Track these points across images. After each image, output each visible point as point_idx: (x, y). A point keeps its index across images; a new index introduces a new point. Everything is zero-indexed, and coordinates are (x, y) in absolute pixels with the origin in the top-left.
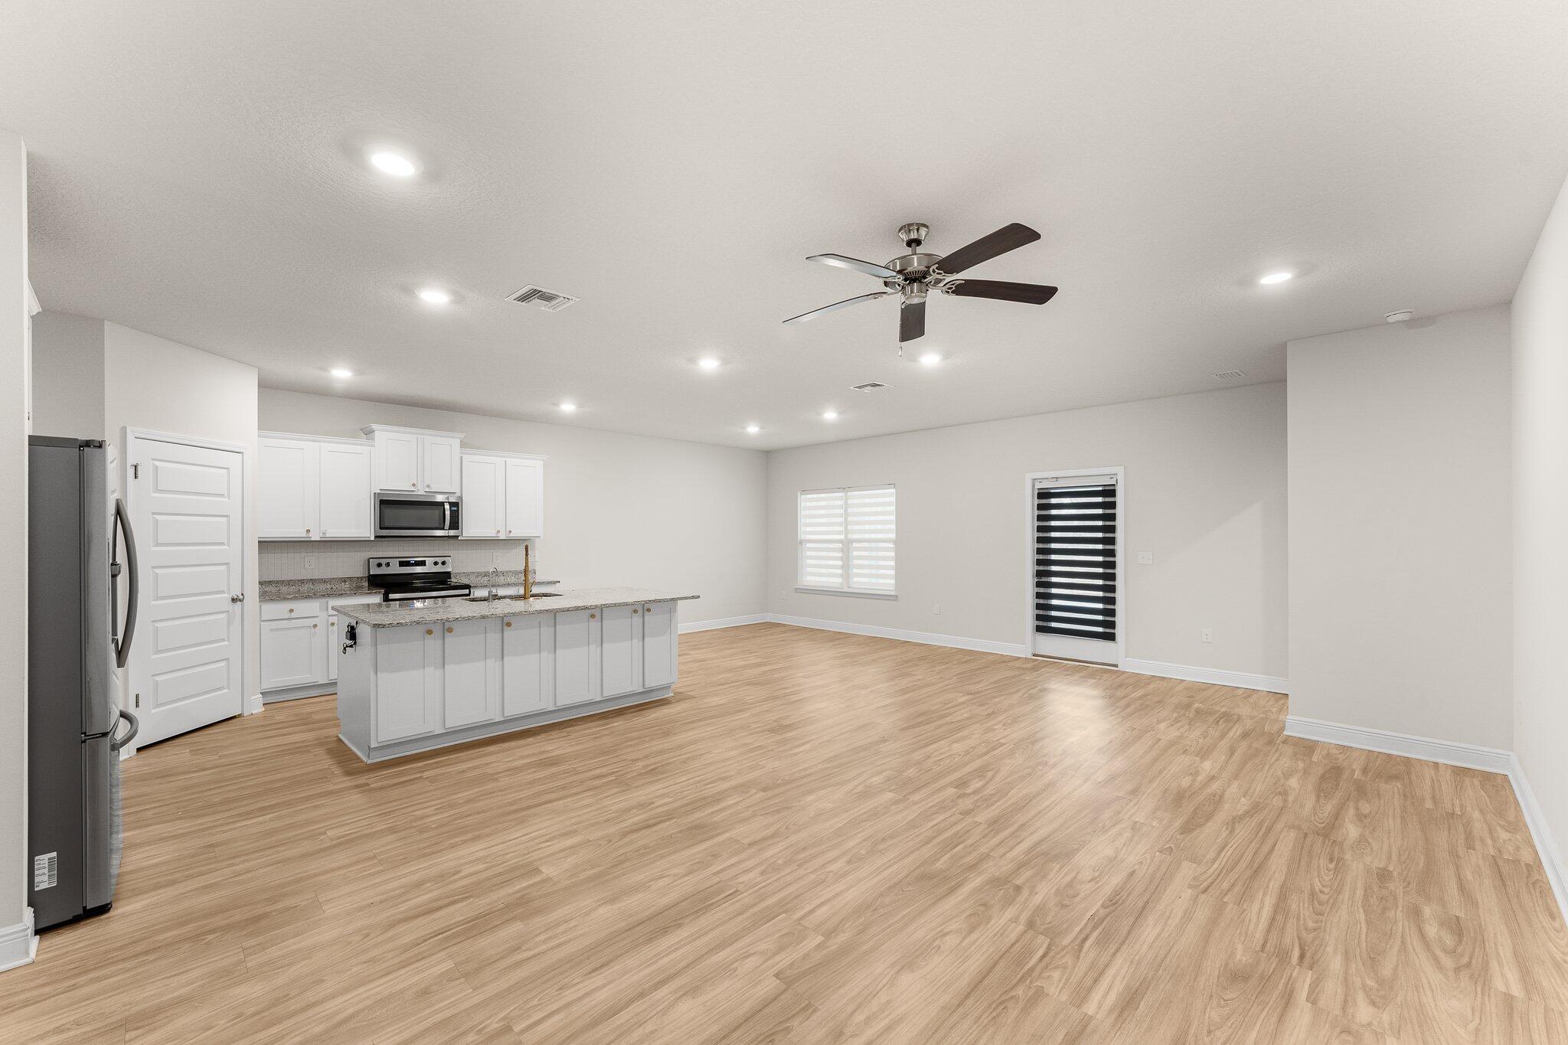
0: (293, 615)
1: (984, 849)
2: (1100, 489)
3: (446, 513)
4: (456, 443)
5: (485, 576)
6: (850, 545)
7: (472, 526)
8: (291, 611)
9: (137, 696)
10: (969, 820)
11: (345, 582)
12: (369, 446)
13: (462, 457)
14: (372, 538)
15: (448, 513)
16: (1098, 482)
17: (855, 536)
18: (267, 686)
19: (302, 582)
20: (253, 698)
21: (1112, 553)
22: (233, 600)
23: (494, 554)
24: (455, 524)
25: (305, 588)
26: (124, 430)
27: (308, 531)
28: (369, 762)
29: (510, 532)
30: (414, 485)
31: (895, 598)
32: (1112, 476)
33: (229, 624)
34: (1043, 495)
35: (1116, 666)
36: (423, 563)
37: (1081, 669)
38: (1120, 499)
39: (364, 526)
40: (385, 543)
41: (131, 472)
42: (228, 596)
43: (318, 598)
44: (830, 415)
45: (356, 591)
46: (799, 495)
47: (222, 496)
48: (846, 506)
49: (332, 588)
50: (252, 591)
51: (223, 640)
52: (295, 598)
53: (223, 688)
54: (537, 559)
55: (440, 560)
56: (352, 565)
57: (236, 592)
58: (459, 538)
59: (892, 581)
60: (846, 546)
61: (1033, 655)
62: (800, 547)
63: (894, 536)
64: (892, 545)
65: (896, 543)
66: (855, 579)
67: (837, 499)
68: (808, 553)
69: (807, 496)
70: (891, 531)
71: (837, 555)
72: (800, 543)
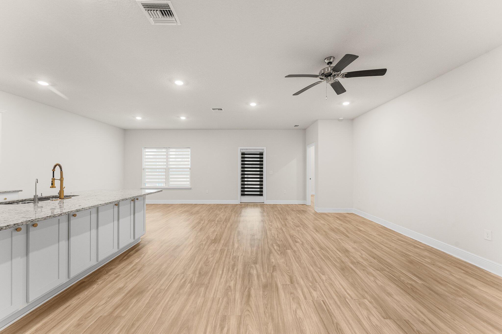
2: (259, 153)
6: (169, 170)
16: (258, 151)
17: (171, 166)
21: (262, 171)
31: (190, 189)
32: (262, 149)
34: (243, 154)
35: (264, 203)
37: (255, 205)
38: (264, 156)
44: (183, 118)
46: (143, 149)
48: (167, 155)
59: (189, 183)
60: (167, 170)
61: (241, 203)
62: (143, 171)
63: (189, 166)
64: (189, 170)
65: (190, 169)
66: (171, 183)
67: (163, 152)
68: (147, 174)
69: (147, 150)
70: (188, 165)
71: (163, 174)
72: (143, 169)
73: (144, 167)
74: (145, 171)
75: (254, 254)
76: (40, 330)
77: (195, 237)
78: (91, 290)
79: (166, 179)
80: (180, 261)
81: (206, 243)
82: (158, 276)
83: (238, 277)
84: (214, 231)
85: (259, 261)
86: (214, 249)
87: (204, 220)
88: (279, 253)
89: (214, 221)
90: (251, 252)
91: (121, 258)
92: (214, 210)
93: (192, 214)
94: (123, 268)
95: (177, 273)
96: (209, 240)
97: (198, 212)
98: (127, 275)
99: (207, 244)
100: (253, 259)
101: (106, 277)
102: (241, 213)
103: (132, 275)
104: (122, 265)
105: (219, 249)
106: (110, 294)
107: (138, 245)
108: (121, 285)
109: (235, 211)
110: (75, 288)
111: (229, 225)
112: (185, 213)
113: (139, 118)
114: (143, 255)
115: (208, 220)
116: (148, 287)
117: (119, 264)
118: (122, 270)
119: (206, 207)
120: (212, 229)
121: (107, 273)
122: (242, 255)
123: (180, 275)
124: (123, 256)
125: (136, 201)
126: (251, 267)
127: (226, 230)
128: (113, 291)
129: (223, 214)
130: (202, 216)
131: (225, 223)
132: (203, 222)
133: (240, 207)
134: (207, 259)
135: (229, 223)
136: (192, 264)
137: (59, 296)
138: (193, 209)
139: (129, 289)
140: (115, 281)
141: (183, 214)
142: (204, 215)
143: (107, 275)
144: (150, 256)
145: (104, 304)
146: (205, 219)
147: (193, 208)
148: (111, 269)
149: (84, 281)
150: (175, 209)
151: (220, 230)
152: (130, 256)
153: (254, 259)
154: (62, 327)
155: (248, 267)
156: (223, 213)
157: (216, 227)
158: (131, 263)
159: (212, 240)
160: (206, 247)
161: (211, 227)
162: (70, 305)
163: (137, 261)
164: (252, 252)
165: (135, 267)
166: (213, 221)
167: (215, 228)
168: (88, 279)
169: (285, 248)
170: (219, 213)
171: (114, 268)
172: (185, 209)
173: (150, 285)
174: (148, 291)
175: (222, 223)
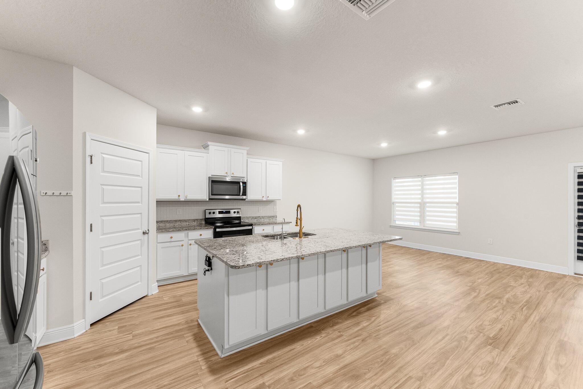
0: (172, 240)
3: (241, 187)
4: (245, 152)
5: (255, 218)
6: (425, 205)
7: (251, 195)
8: (171, 238)
9: (91, 293)
11: (195, 221)
12: (206, 153)
13: (247, 159)
14: (208, 200)
15: (242, 187)
17: (428, 200)
18: (160, 277)
19: (176, 221)
20: (153, 286)
22: (144, 233)
23: (259, 208)
24: (245, 194)
25: (177, 224)
26: (84, 134)
27: (179, 196)
28: (223, 356)
29: (268, 197)
30: (226, 173)
31: (458, 233)
33: (141, 246)
34: (582, 176)
36: (229, 212)
39: (203, 194)
40: (213, 202)
41: (88, 159)
42: (141, 231)
43: (183, 231)
44: (442, 133)
45: (200, 227)
46: (392, 179)
47: (138, 176)
48: (422, 185)
49: (189, 225)
50: (153, 227)
51: (138, 255)
52: (173, 231)
53: (138, 282)
54: (277, 211)
55: (236, 210)
56: (197, 213)
57: (145, 229)
58: (246, 200)
59: (455, 224)
60: (422, 205)
61: (575, 274)
62: (392, 205)
63: (457, 200)
64: (455, 205)
65: (458, 204)
66: (427, 222)
67: (417, 181)
68: (397, 209)
69: (397, 180)
70: (455, 198)
71: (416, 209)
72: (393, 203)
73: (394, 200)
74: (394, 205)
76: (269, 362)
77: (455, 319)
78: (314, 340)
79: (420, 216)
80: (420, 353)
81: (473, 340)
82: (383, 363)
84: (496, 320)
86: (489, 358)
87: (478, 291)
89: (500, 298)
91: (350, 312)
92: (502, 276)
93: (457, 273)
94: (349, 328)
95: (411, 374)
96: (482, 334)
97: (468, 273)
98: (349, 340)
99: (475, 341)
101: (330, 330)
102: (574, 298)
103: (354, 343)
104: (348, 322)
105: (503, 365)
106: (326, 357)
107: (372, 301)
108: (340, 352)
109: (558, 290)
110: (304, 330)
111: (535, 317)
112: (444, 270)
113: (384, 145)
114: (373, 319)
115: (487, 293)
116: (365, 374)
117: (346, 319)
118: (347, 329)
119: (488, 267)
120: (492, 315)
121: (333, 326)
123: (413, 380)
124: (353, 310)
125: (369, 248)
127: (526, 328)
128: (330, 355)
129: (523, 290)
130: (475, 282)
131: (526, 312)
132: (476, 294)
133: (573, 283)
134: (470, 375)
135: (535, 313)
136: (438, 370)
137: (291, 333)
138: (460, 265)
139: (346, 363)
140: (336, 341)
141: (442, 271)
142: (480, 281)
143: (331, 329)
144: (381, 323)
145: (317, 368)
146: (480, 290)
147: (461, 263)
148: (337, 323)
149: (312, 325)
150: (432, 259)
151: (511, 322)
152: (360, 313)
154: (282, 372)
156: (525, 287)
157: (501, 311)
158: (358, 324)
159: (489, 338)
160: (472, 347)
161: (492, 309)
162: (294, 349)
163: (365, 325)
165: (360, 332)
166: (497, 298)
167: (498, 314)
168: (316, 324)
170: (513, 283)
171: (341, 323)
172: (448, 263)
173: (369, 371)
174: (364, 381)
175: (517, 307)
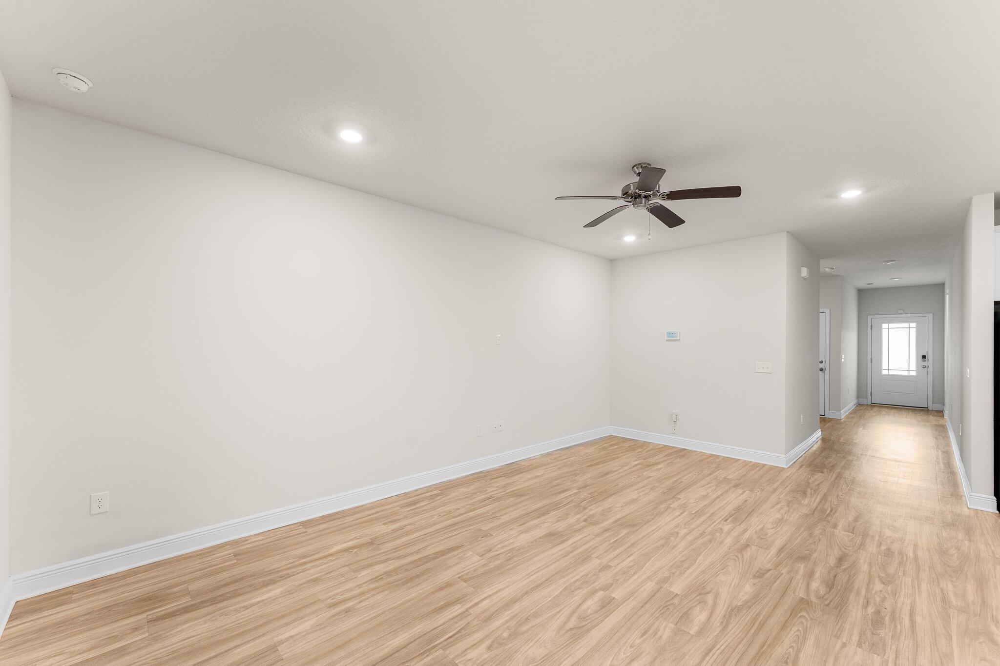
1: (598, 539)
10: (604, 561)
75: (795, 629)
83: (863, 592)
85: (788, 602)
88: (710, 598)
90: (804, 642)
100: (807, 616)
122: (844, 645)
126: (821, 598)
153: (804, 613)
155: (831, 602)
164: (802, 639)
169: (676, 601)
